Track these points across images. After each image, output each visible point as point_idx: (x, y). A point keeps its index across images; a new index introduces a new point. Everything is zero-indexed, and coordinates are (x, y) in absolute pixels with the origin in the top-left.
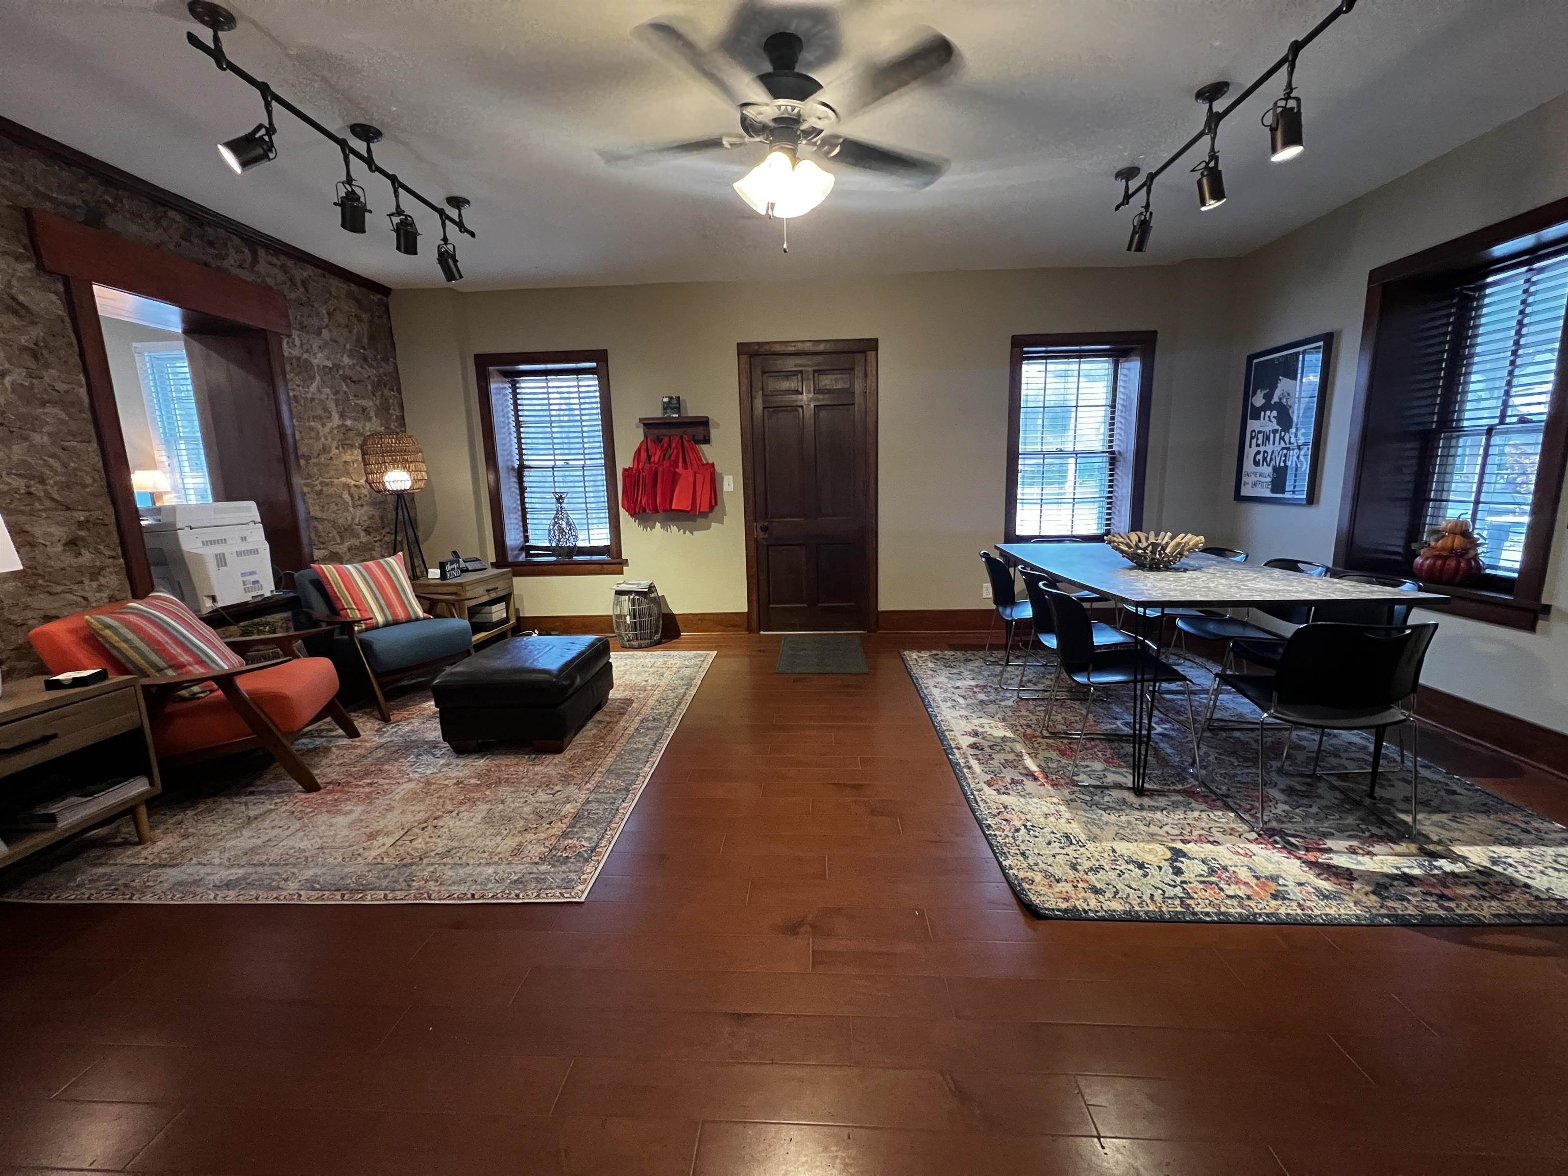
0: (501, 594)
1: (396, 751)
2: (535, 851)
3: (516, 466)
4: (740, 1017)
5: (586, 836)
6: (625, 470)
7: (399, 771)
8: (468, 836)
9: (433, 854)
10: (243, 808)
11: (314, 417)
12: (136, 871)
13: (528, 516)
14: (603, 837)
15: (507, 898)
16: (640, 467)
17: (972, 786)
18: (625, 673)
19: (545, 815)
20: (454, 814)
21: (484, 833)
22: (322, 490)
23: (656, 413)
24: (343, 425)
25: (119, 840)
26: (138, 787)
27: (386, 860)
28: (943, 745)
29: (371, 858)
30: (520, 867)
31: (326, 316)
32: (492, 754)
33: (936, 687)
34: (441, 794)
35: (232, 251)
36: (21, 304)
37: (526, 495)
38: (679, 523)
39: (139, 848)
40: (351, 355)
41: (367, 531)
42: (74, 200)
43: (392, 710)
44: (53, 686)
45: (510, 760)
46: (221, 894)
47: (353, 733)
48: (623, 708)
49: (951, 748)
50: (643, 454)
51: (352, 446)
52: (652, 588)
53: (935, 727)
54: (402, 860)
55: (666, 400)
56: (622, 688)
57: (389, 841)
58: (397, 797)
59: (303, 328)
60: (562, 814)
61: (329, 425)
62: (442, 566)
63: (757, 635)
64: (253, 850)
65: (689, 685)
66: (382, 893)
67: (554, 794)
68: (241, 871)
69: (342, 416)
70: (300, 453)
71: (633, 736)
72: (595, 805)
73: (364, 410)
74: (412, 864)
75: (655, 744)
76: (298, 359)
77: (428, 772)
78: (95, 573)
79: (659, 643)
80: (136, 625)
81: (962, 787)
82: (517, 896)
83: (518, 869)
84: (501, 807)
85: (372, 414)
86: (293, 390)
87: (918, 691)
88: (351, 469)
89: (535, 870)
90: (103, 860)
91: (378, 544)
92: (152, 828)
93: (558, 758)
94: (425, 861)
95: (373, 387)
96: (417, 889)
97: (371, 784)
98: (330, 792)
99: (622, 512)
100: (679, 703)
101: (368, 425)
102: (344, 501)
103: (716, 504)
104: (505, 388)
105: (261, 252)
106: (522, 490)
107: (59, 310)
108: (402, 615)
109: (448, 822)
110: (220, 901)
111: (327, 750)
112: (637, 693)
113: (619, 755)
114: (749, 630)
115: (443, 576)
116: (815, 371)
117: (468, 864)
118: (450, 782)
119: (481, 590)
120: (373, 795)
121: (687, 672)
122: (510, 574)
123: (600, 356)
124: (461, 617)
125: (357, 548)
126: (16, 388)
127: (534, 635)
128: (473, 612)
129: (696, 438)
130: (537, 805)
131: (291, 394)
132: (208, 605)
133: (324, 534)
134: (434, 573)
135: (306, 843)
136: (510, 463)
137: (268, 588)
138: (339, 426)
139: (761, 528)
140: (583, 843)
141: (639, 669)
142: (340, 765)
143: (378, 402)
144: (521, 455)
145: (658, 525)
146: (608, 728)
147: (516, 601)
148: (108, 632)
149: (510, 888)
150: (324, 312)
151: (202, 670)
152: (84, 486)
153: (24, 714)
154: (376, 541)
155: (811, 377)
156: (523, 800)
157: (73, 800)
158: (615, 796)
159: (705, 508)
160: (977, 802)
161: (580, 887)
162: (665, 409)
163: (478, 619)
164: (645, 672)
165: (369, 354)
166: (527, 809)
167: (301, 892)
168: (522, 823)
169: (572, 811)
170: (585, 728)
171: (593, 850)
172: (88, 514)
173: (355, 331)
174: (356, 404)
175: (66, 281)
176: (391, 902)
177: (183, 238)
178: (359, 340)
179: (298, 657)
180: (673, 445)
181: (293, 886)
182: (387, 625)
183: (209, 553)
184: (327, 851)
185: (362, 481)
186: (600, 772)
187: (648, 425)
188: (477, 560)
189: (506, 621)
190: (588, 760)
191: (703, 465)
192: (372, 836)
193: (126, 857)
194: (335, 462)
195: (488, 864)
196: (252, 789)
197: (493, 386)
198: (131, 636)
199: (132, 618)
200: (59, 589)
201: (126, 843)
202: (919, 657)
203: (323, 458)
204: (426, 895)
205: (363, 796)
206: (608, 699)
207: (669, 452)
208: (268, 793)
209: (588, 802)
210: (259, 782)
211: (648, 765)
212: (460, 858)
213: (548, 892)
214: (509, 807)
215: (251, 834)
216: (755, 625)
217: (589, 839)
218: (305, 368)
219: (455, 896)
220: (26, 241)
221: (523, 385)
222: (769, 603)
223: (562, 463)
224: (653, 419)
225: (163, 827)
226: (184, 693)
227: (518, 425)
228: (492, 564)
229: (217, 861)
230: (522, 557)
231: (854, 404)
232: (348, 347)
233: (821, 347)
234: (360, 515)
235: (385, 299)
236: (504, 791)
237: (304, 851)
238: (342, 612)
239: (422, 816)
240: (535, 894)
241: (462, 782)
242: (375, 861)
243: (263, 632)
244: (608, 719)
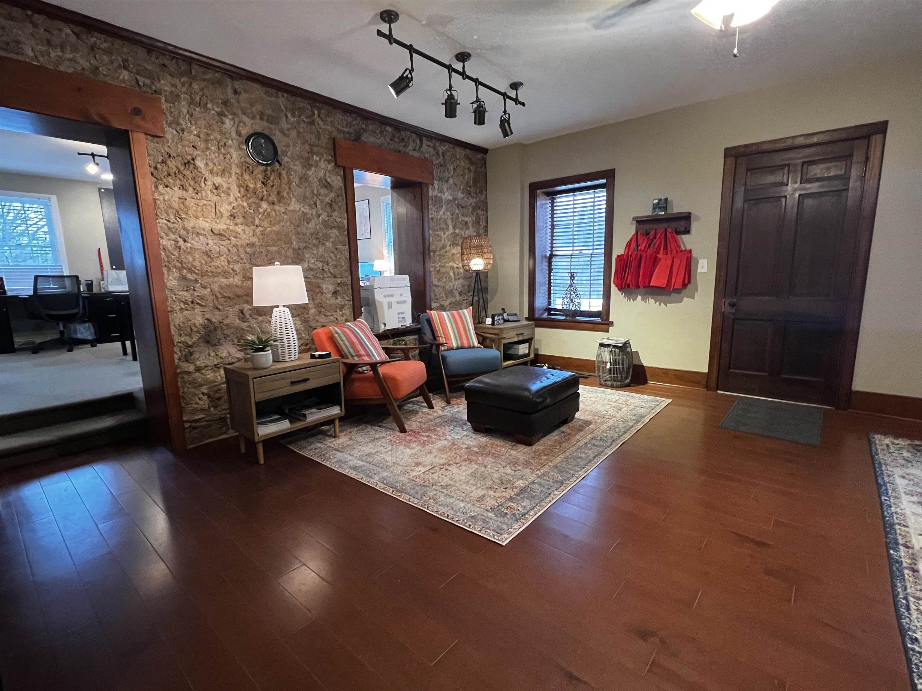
0: (526, 337)
1: (446, 422)
2: (490, 502)
3: (548, 255)
4: (571, 677)
5: (523, 504)
6: (618, 256)
7: (443, 433)
8: (460, 480)
9: (439, 484)
10: (374, 432)
11: (440, 229)
12: (329, 449)
13: (552, 288)
14: (533, 509)
15: (464, 525)
16: (630, 254)
17: (909, 591)
18: (594, 403)
19: (504, 482)
20: (458, 465)
21: (468, 482)
22: (439, 270)
23: (647, 212)
24: (454, 233)
25: (329, 434)
26: (335, 411)
27: (417, 480)
28: (887, 537)
29: (412, 476)
30: (478, 509)
31: (452, 170)
32: (492, 436)
33: (903, 477)
34: (457, 451)
35: (411, 142)
36: (328, 183)
37: (552, 274)
38: (655, 297)
39: (334, 439)
40: (463, 193)
41: (460, 294)
42: (352, 130)
43: (453, 397)
44: (313, 357)
45: (498, 442)
46: (351, 471)
47: (431, 407)
48: (583, 426)
49: (897, 543)
50: (633, 245)
51: (458, 245)
52: (626, 344)
53: (884, 517)
54: (424, 482)
55: (656, 201)
56: (587, 413)
57: (423, 470)
58: (436, 447)
59: (440, 179)
60: (515, 485)
61: (447, 233)
62: (493, 317)
63: (714, 393)
64: (369, 455)
65: (637, 422)
66: (409, 497)
67: (515, 471)
68: (362, 463)
69: (454, 227)
70: (431, 249)
71: (581, 448)
72: (537, 486)
73: (466, 223)
74: (428, 486)
75: (594, 457)
76: (436, 197)
77: (456, 437)
78: (342, 307)
79: (628, 385)
80: (346, 333)
81: (894, 586)
82: (470, 526)
83: (475, 510)
84: (483, 469)
85: (470, 225)
86: (432, 214)
87: (876, 477)
88: (455, 258)
89: (485, 515)
90: (321, 441)
91: (465, 302)
92: (340, 432)
93: (527, 449)
94: (434, 487)
95: (472, 208)
96: (424, 501)
97: (428, 436)
98: (409, 435)
99: (613, 286)
100: (625, 433)
101: (467, 232)
102: (450, 276)
103: (689, 282)
104: (547, 203)
105: (425, 140)
106: (550, 270)
107: (341, 184)
108: (466, 344)
109: (454, 469)
110: (349, 475)
111: (417, 412)
112: (596, 418)
113: (567, 458)
114: (707, 387)
115: (493, 323)
116: (803, 163)
117: (453, 497)
118: (464, 446)
119: (513, 334)
120: (427, 443)
121: (642, 411)
122: (533, 326)
123: (610, 175)
124: (498, 349)
125: (454, 303)
126: (324, 221)
127: (545, 367)
128: (508, 346)
129: (678, 230)
130: (503, 475)
131: (430, 216)
132: (382, 328)
133: (438, 295)
134: (489, 321)
135: (390, 458)
136: (544, 253)
137: (408, 322)
138: (452, 234)
139: (730, 304)
140: (519, 508)
141: (605, 402)
142: (419, 422)
143: (474, 218)
144: (552, 247)
145: (639, 298)
146: (567, 438)
147: (536, 344)
148: (336, 335)
149: (467, 519)
150: (452, 168)
151: (368, 359)
152: (342, 266)
153: (298, 368)
154: (464, 300)
155: (799, 168)
156: (497, 469)
157: (314, 410)
158: (552, 484)
159: (678, 286)
160: (908, 609)
161: (506, 536)
162: (654, 209)
163: (511, 352)
164: (609, 404)
165: (472, 190)
166: (496, 475)
167: (379, 483)
168: (490, 483)
169: (522, 485)
170: (551, 434)
171: (524, 515)
172: (341, 279)
173: (466, 177)
174: (462, 220)
175: (344, 168)
176: (411, 503)
177: (391, 140)
178: (467, 183)
179: (410, 360)
180: (658, 237)
181: (377, 478)
182: (458, 348)
183: (385, 301)
184: (396, 465)
185: (461, 265)
186: (549, 466)
187: (640, 222)
188: (516, 315)
189: (528, 355)
190: (545, 455)
191: (682, 251)
192: (417, 464)
193: (330, 442)
194: (448, 254)
195: (463, 501)
196: (381, 424)
197: (538, 203)
198: (344, 338)
199: (346, 330)
200: (329, 314)
201: (331, 436)
202: (893, 443)
203: (443, 251)
204: (426, 506)
205: (422, 441)
206: (573, 417)
207: (655, 241)
208: (386, 428)
209: (533, 483)
210: (385, 421)
211: (583, 470)
212: (451, 492)
213: (488, 530)
214: (488, 471)
215: (372, 446)
216: (713, 384)
217: (524, 507)
218: (438, 201)
219: (440, 513)
220: (332, 154)
221: (559, 200)
222: (729, 368)
223: (577, 252)
224: (643, 217)
225: (345, 432)
226: (360, 369)
227: (553, 227)
228: (526, 318)
229: (355, 455)
230: (545, 315)
231: (848, 189)
232: (462, 187)
233: (815, 139)
234: (457, 284)
235: (485, 156)
236: (489, 460)
237: (388, 462)
238: (437, 339)
239: (443, 461)
240: (479, 529)
241: (470, 448)
242: (413, 478)
243: (401, 344)
244: (569, 431)
